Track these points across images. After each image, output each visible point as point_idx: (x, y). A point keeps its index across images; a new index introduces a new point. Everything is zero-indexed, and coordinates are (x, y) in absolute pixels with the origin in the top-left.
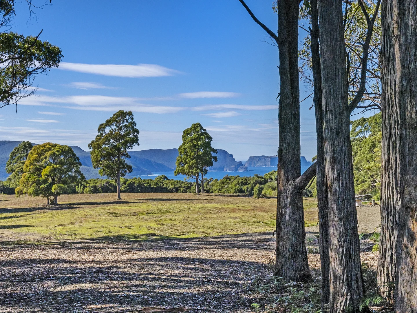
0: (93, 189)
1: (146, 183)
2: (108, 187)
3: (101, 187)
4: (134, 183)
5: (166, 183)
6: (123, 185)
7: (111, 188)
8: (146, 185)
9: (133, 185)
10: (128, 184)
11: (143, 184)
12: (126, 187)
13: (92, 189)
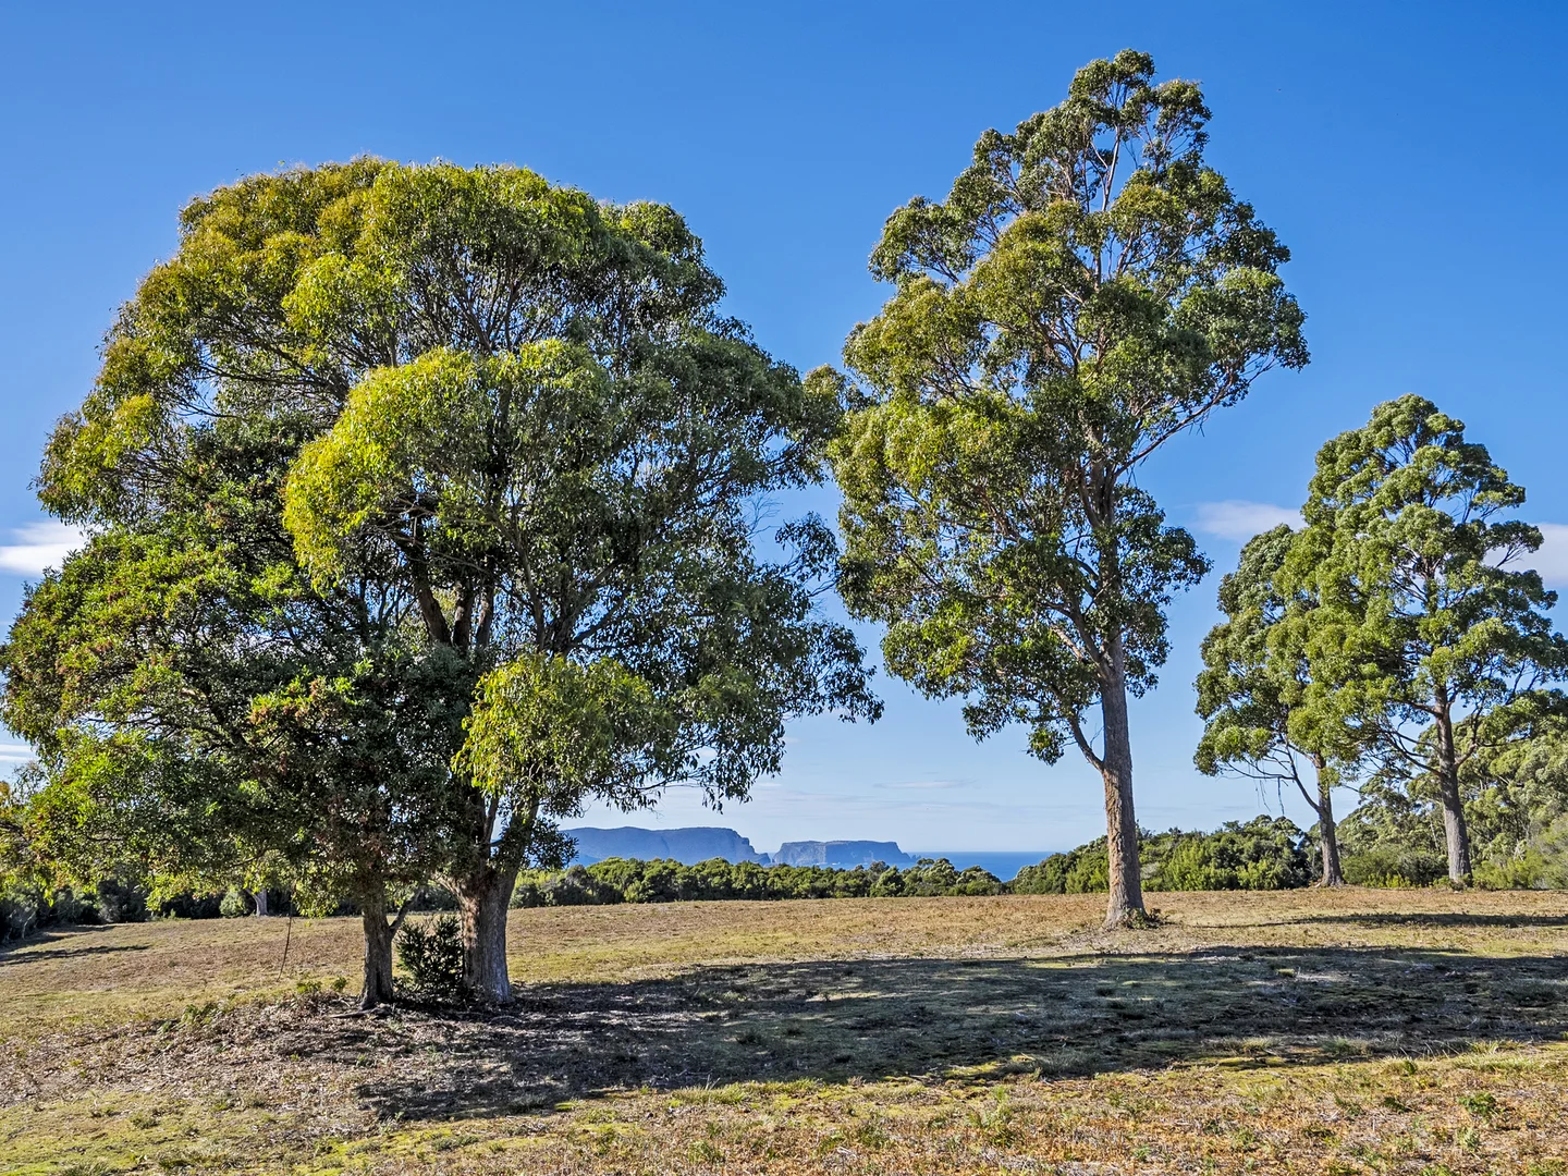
0: (523, 899)
1: (715, 875)
2: (579, 891)
3: (555, 890)
4: (673, 872)
5: (778, 876)
6: (632, 882)
7: (590, 892)
8: (716, 880)
9: (669, 881)
10: (653, 879)
11: (704, 879)
12: (644, 890)
13: (520, 896)
